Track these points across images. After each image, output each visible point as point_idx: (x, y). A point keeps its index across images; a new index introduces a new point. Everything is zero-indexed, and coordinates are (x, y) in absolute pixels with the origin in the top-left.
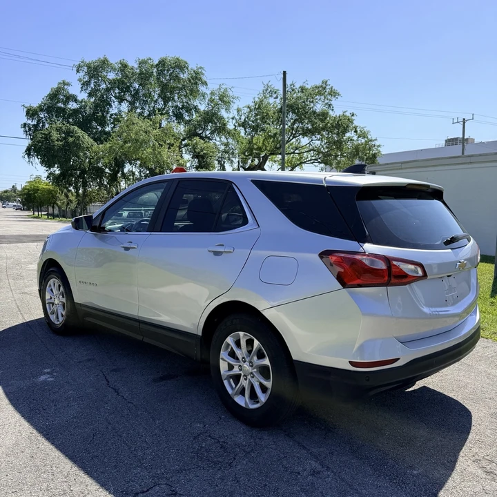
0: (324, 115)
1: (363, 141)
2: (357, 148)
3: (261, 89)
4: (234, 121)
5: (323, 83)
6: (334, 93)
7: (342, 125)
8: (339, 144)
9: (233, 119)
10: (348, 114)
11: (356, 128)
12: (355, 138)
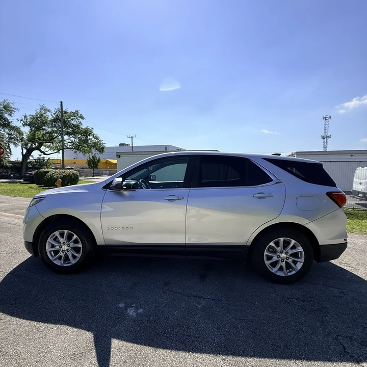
0: (78, 127)
1: (97, 141)
2: (94, 143)
3: (39, 108)
4: (22, 122)
5: (76, 111)
6: (82, 117)
7: (87, 132)
8: (86, 141)
9: (21, 120)
10: (90, 128)
11: (94, 135)
12: (93, 139)
